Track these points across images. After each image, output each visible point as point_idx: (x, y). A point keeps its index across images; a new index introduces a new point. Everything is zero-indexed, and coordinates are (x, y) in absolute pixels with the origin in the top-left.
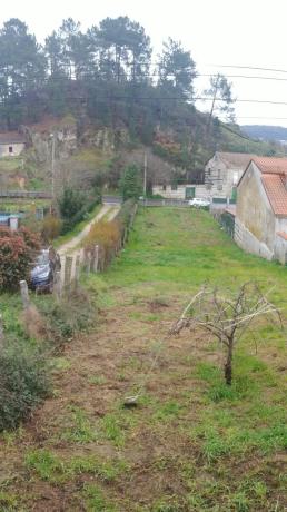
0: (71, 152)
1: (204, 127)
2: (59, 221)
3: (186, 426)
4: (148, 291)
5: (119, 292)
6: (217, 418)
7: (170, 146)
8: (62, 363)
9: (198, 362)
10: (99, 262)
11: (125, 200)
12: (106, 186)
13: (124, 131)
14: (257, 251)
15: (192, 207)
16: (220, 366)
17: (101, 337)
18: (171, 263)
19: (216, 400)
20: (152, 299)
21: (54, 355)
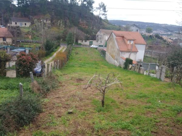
0: (49, 27)
1: (96, 21)
2: (45, 52)
3: (88, 120)
4: (76, 75)
5: (66, 76)
6: (99, 117)
7: (84, 27)
8: (46, 100)
9: (93, 99)
10: (59, 66)
11: (68, 45)
12: (61, 40)
13: (68, 21)
14: (113, 63)
15: (91, 48)
16: (100, 101)
17: (60, 91)
18: (84, 66)
19: (99, 112)
20: (78, 78)
21: (43, 98)
